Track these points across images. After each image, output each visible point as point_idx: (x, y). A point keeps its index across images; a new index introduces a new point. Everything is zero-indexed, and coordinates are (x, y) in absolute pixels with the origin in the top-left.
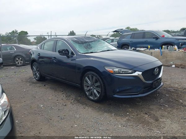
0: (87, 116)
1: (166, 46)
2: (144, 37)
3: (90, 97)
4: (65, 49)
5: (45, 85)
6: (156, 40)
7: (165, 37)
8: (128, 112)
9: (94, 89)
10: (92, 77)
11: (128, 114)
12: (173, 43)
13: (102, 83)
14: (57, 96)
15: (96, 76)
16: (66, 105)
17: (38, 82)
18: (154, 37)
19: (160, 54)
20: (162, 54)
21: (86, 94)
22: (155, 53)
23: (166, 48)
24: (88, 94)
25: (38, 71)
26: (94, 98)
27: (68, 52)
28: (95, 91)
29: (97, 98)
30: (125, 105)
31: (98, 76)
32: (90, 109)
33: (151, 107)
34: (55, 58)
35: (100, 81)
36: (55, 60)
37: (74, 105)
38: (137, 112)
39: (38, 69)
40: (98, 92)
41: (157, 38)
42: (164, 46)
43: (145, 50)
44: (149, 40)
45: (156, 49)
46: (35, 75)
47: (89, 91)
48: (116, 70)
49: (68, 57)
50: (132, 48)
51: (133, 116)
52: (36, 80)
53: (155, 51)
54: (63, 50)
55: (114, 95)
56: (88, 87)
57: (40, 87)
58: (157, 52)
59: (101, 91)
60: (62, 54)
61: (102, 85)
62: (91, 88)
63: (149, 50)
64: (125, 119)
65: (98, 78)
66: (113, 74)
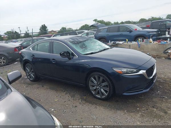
0: (103, 116)
1: (141, 39)
2: (118, 31)
3: (97, 96)
4: (66, 51)
5: (43, 86)
6: (130, 33)
7: (137, 30)
8: (137, 107)
9: (101, 88)
10: (99, 78)
11: (138, 109)
12: (144, 35)
13: (110, 83)
14: (62, 97)
15: (104, 77)
16: (76, 106)
17: (34, 83)
18: (128, 30)
19: (138, 47)
20: (139, 46)
21: (92, 94)
22: (133, 45)
23: (142, 40)
24: (94, 93)
25: (33, 72)
26: (101, 96)
27: (69, 53)
28: (102, 90)
29: (105, 96)
30: (131, 100)
31: (106, 77)
32: (102, 108)
33: (154, 100)
34: (53, 59)
35: (108, 81)
36: (54, 61)
37: (84, 105)
38: (145, 107)
39: (32, 70)
40: (106, 91)
41: (131, 31)
42: (139, 39)
43: (123, 43)
44: (124, 33)
45: (133, 42)
46: (29, 76)
47: (95, 90)
48: (125, 70)
49: (70, 59)
50: (112, 42)
51: (144, 110)
52: (30, 81)
53: (133, 44)
54: (65, 52)
55: (124, 93)
56: (93, 86)
57: (38, 88)
58: (134, 45)
59: (110, 90)
60: (64, 56)
61: (111, 85)
62: (98, 87)
63: (128, 43)
64: (139, 115)
65: (106, 79)
66: (122, 74)
